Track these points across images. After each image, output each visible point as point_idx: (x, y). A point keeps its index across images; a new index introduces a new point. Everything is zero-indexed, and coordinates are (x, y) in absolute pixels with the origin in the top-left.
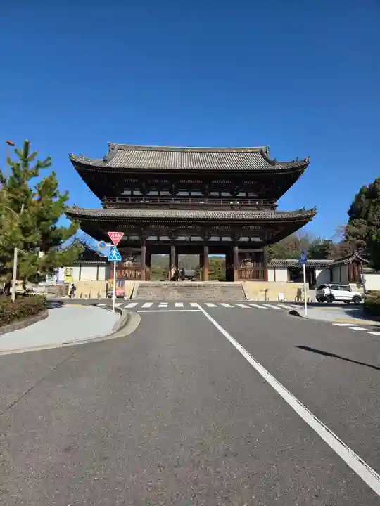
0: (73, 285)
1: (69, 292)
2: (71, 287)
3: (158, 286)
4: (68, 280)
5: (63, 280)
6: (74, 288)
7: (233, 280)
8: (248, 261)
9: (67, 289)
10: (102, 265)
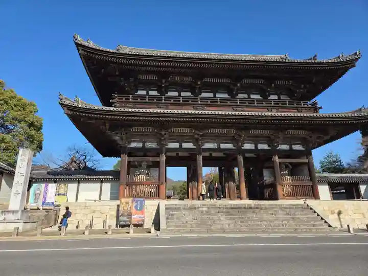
0: (67, 208)
1: (60, 220)
2: (63, 212)
3: (193, 208)
4: (60, 201)
5: (53, 200)
6: (68, 214)
7: (277, 199)
8: (285, 175)
9: (57, 215)
10: (107, 181)
